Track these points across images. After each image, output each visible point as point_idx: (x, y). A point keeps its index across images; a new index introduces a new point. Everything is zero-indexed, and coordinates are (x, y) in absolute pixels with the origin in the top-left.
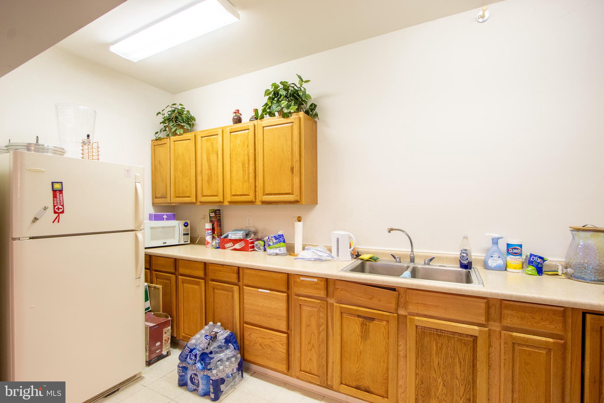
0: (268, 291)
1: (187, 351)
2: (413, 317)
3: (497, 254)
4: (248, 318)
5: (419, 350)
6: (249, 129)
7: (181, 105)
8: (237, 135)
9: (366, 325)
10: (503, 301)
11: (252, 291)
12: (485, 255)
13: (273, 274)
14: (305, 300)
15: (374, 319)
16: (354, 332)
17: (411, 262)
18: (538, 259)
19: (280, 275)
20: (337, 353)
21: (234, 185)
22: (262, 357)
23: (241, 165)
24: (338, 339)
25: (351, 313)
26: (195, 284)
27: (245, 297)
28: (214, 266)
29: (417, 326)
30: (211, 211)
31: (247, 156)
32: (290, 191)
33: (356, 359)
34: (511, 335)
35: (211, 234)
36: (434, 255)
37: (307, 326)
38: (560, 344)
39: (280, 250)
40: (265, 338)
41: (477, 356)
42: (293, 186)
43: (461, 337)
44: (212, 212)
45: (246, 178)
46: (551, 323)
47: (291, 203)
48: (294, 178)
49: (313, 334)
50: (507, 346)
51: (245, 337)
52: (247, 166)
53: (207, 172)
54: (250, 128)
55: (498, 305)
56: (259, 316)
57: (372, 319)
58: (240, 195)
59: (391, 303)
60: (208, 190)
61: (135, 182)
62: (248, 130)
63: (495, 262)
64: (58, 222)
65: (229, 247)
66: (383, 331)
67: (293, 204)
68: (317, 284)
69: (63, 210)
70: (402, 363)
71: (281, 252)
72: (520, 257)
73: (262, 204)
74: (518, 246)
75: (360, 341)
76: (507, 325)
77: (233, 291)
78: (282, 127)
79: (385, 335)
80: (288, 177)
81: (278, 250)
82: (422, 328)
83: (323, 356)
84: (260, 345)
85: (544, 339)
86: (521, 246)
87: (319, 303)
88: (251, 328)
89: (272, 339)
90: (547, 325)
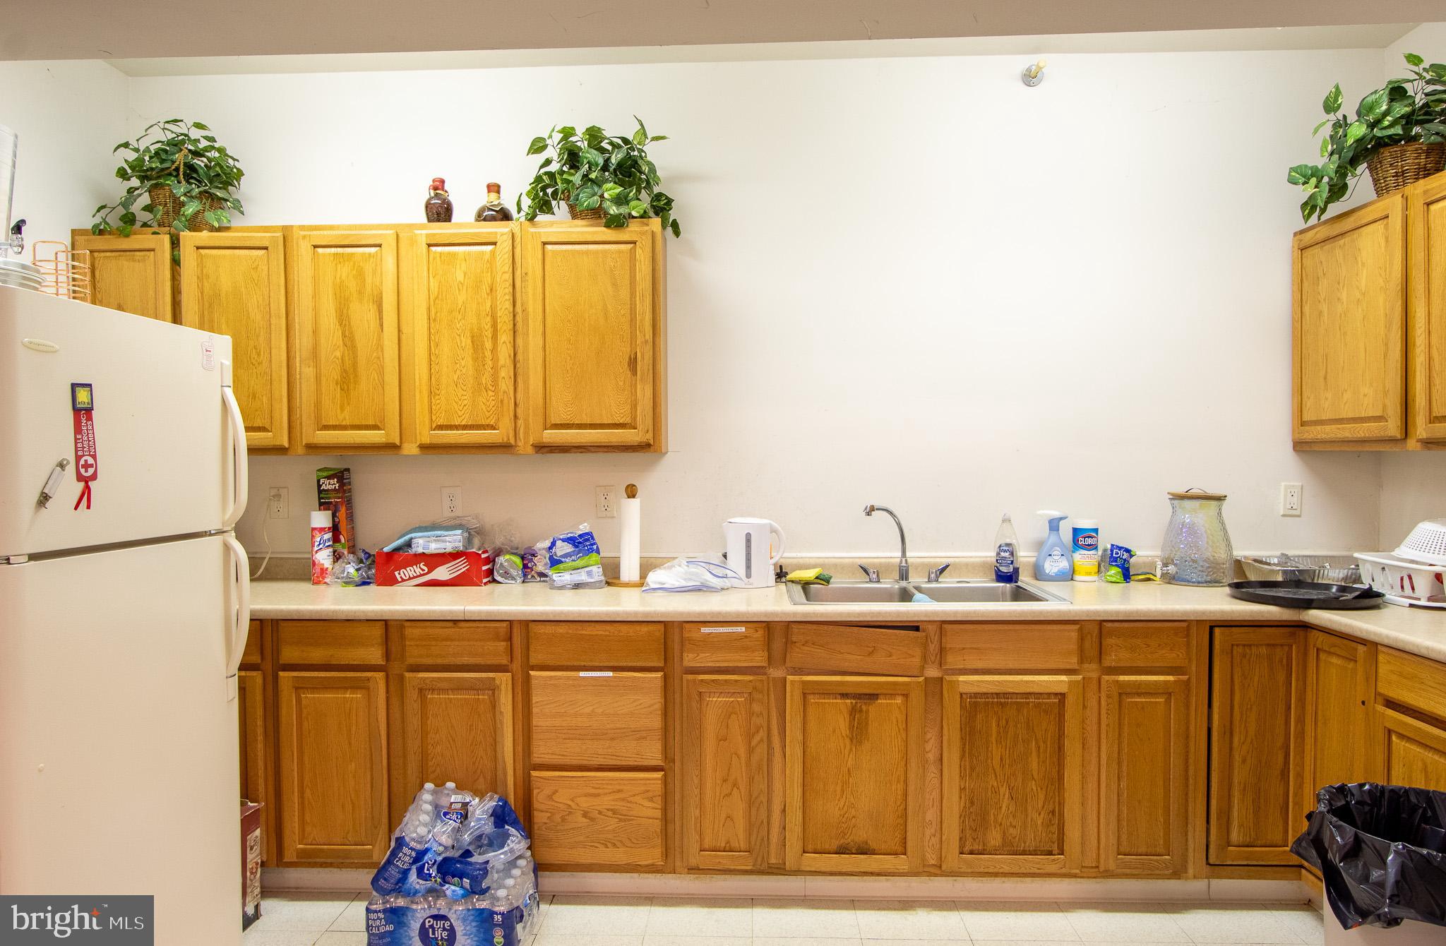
0: (610, 674)
1: (407, 859)
2: (954, 678)
3: (1058, 548)
4: (541, 753)
5: (966, 742)
6: (495, 244)
7: (199, 126)
8: (454, 255)
9: (861, 711)
10: (1105, 624)
11: (559, 679)
12: (1035, 554)
13: (624, 628)
14: (713, 681)
15: (877, 695)
16: (834, 731)
17: (903, 580)
18: (1124, 553)
19: (645, 629)
20: (796, 785)
21: (443, 398)
22: (590, 844)
23: (467, 342)
24: (797, 754)
25: (826, 691)
26: (346, 688)
27: (534, 699)
28: (426, 627)
29: (961, 694)
30: (325, 474)
31: (489, 319)
32: (628, 420)
33: (839, 788)
34: (1117, 681)
35: (331, 543)
36: (945, 561)
37: (721, 741)
38: (1183, 681)
39: (589, 573)
40: (598, 795)
41: (1064, 730)
42: (634, 406)
43: (1039, 699)
44: (329, 478)
45: (486, 379)
46: (1171, 650)
47: (627, 449)
48: (639, 387)
49: (734, 755)
50: (1111, 700)
51: (536, 805)
52: (488, 345)
53: (338, 354)
54: (499, 240)
55: (1096, 631)
56: (579, 742)
57: (873, 697)
58: (465, 427)
59: (913, 656)
60: (342, 409)
61: (222, 386)
62: (493, 246)
63: (1057, 564)
64: (89, 507)
65: (410, 578)
66: (897, 718)
67: (634, 451)
68: (746, 637)
69: (96, 472)
70: (933, 775)
71: (592, 578)
72: (1095, 553)
73: (537, 453)
74: (1093, 532)
75: (848, 747)
76: (1109, 665)
77: (493, 689)
78: (605, 251)
79: (900, 725)
80: (621, 383)
81: (583, 573)
82: (971, 697)
83: (762, 802)
84: (585, 815)
85: (1162, 678)
86: (1096, 530)
87: (750, 681)
88: (559, 777)
89: (619, 791)
90: (1167, 655)
